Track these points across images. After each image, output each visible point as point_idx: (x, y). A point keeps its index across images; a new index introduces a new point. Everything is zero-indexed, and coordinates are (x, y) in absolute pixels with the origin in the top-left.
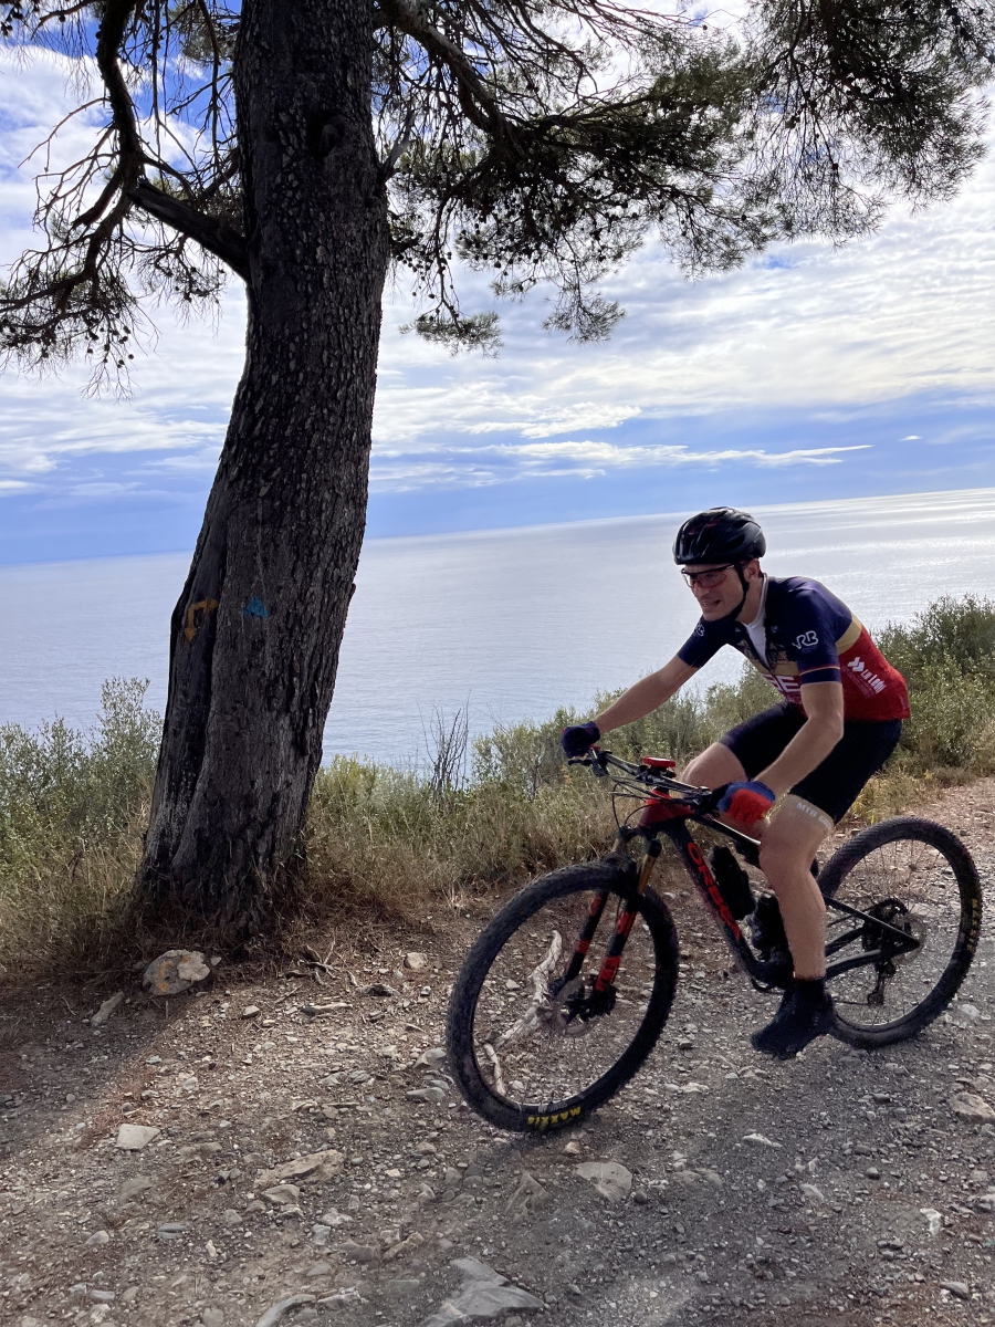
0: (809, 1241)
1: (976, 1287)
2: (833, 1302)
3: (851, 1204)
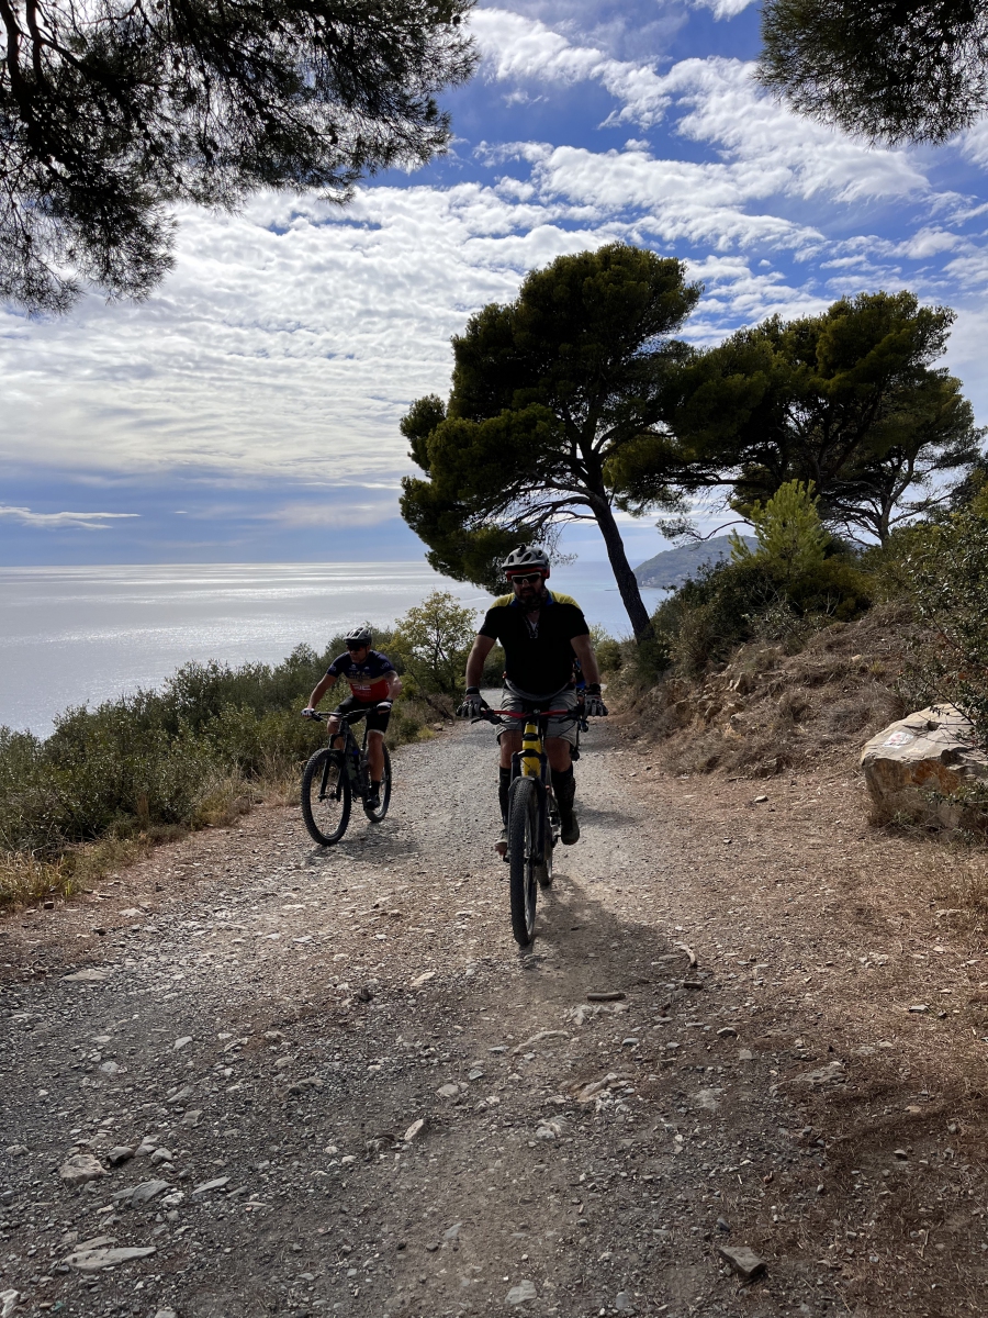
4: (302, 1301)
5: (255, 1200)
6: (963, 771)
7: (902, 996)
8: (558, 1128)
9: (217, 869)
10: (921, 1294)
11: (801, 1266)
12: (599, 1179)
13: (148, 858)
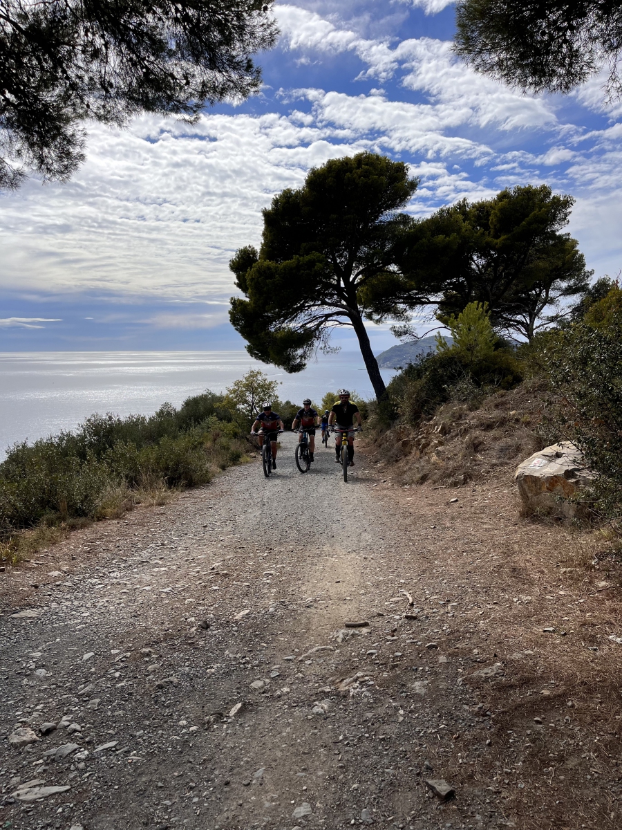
4: (164, 819)
5: (134, 755)
6: (577, 483)
7: (539, 622)
8: (326, 707)
9: (111, 546)
10: (550, 807)
11: (476, 791)
12: (351, 738)
13: (67, 539)
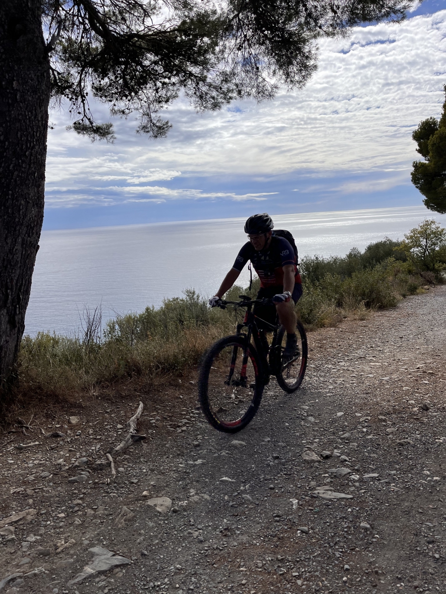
0: (246, 518)
1: (311, 528)
2: (255, 542)
3: (263, 501)
5: (394, 486)
9: (334, 345)
